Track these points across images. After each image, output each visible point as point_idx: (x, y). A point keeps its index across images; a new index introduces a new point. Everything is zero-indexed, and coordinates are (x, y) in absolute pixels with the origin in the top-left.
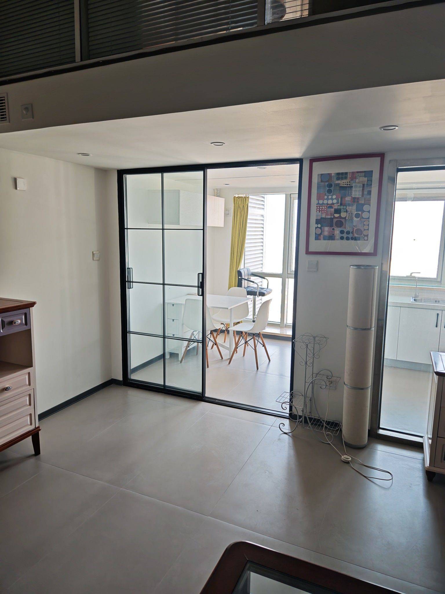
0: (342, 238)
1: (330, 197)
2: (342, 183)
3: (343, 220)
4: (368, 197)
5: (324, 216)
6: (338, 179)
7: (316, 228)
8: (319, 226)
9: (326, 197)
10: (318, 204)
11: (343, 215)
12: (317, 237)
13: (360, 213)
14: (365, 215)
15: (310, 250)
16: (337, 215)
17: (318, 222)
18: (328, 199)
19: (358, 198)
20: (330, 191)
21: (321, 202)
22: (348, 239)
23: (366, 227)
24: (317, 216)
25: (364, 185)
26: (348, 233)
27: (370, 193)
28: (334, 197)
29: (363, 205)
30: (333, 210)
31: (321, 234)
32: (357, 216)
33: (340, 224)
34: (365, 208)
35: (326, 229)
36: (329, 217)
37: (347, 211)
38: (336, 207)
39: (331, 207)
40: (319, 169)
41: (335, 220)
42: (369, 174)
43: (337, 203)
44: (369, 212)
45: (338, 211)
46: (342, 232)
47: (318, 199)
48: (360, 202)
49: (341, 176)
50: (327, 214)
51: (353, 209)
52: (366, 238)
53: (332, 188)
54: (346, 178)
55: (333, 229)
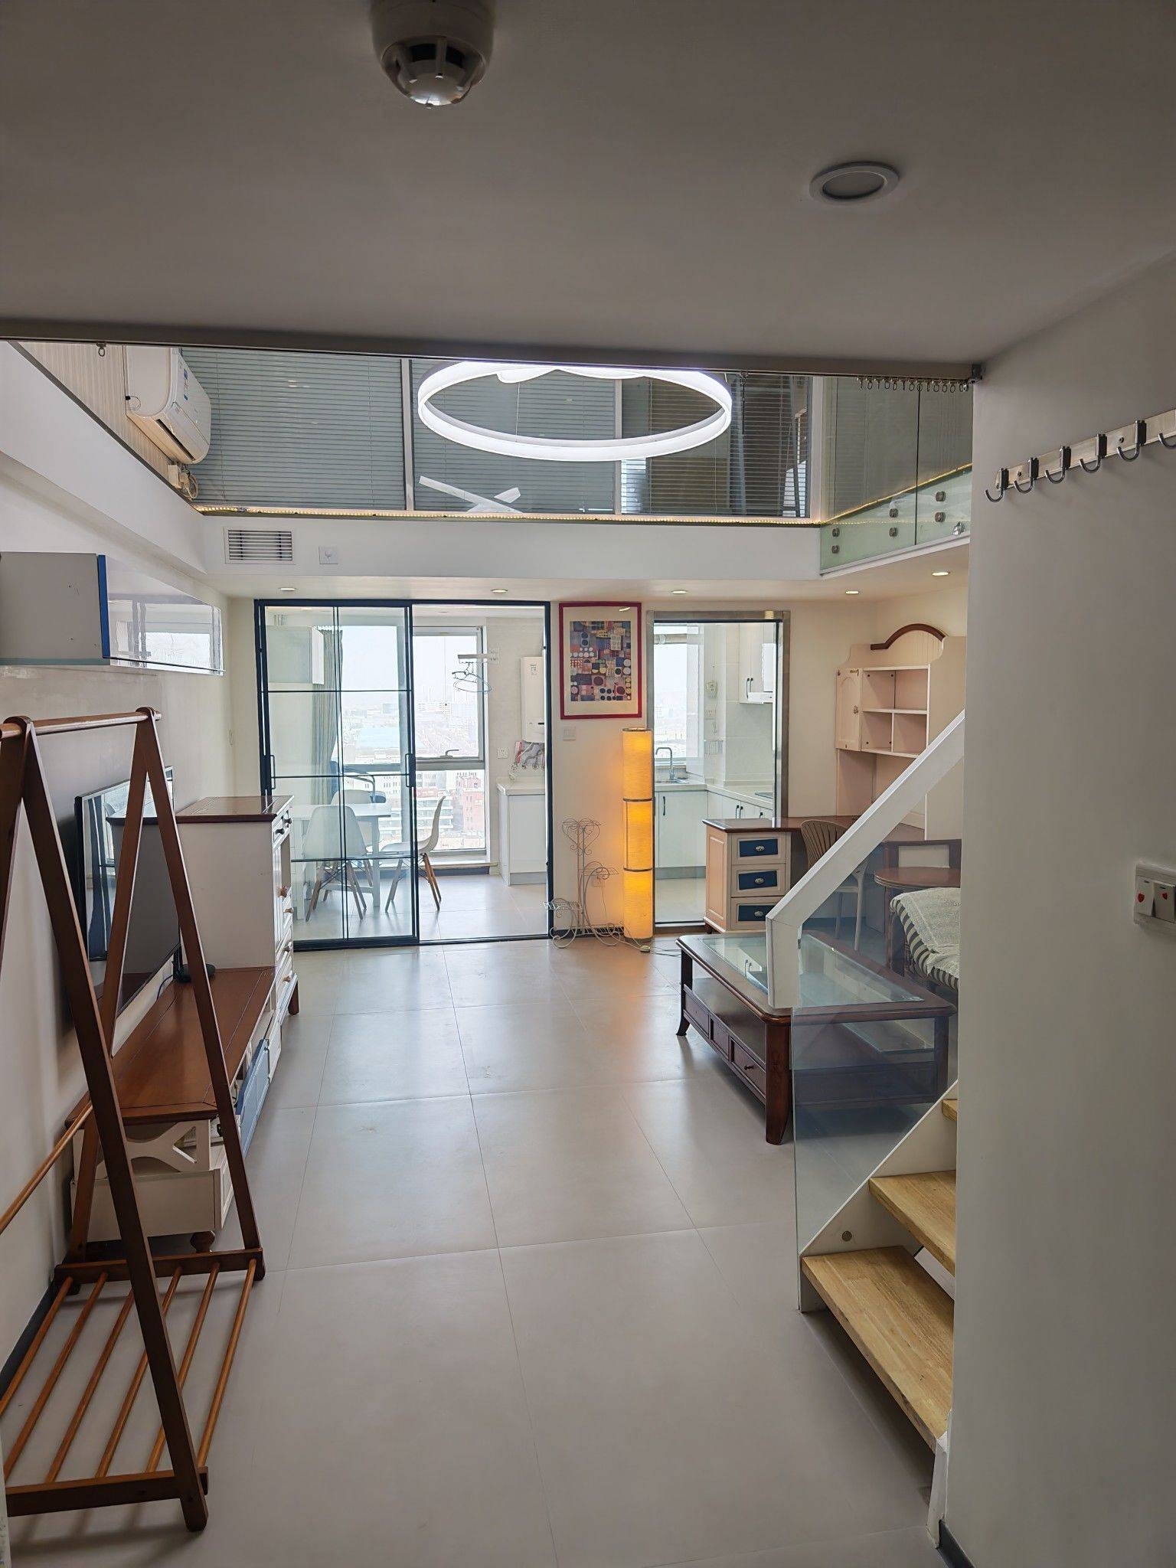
0: (603, 698)
1: (586, 649)
2: (600, 633)
3: (603, 677)
4: (628, 650)
5: (580, 672)
6: (594, 628)
7: (572, 686)
8: (575, 684)
9: (581, 649)
10: (573, 657)
11: (603, 670)
12: (574, 698)
13: (620, 668)
14: (626, 671)
15: (566, 714)
16: (596, 671)
17: (573, 679)
18: (584, 652)
19: (617, 652)
20: (585, 643)
21: (575, 655)
22: (609, 699)
23: (628, 685)
24: (572, 671)
25: (622, 636)
26: (609, 691)
27: (629, 646)
28: (591, 649)
29: (624, 659)
30: (591, 665)
31: (578, 694)
32: (618, 672)
33: (599, 682)
34: (626, 662)
35: (584, 687)
36: (586, 673)
37: (606, 667)
38: (593, 660)
39: (588, 661)
40: (571, 615)
41: (593, 677)
42: (626, 625)
43: (595, 656)
44: (630, 667)
45: (596, 666)
46: (602, 691)
47: (572, 651)
48: (620, 656)
49: (597, 625)
50: (584, 670)
51: (612, 664)
52: (629, 698)
53: (588, 639)
54: (602, 628)
55: (592, 688)
